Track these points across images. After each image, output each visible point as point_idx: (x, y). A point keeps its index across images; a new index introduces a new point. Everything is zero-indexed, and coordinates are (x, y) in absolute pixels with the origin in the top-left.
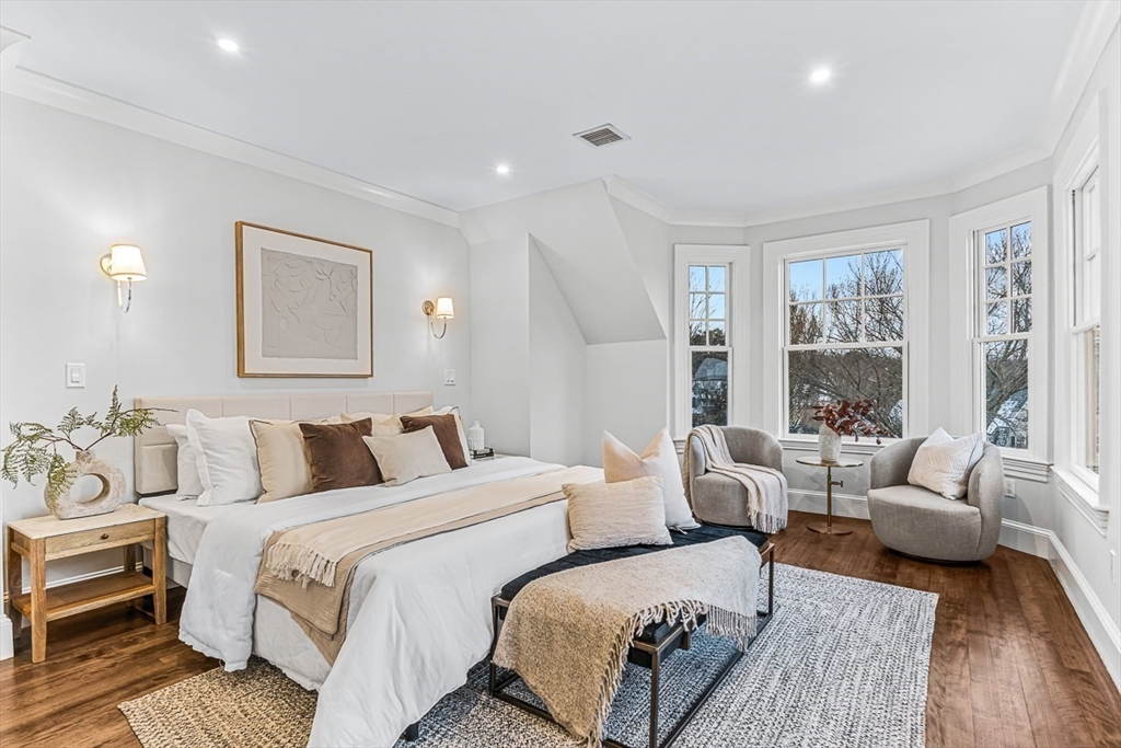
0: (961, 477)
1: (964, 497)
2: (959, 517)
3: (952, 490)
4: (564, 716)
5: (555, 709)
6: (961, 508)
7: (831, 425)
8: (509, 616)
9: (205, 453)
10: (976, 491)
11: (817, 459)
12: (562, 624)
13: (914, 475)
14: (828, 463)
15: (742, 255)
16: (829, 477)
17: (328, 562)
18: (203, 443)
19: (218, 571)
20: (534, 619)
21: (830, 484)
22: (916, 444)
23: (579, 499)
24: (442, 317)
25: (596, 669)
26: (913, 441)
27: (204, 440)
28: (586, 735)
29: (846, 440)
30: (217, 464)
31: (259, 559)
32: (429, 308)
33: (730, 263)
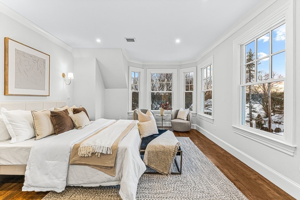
0: (187, 116)
1: (187, 120)
2: (188, 123)
3: (186, 119)
4: (162, 171)
5: (160, 170)
6: (187, 122)
7: (163, 108)
8: (146, 153)
9: (10, 124)
10: (190, 119)
11: (160, 115)
12: (160, 152)
13: (178, 116)
14: (162, 115)
15: (142, 71)
16: (162, 118)
17: (108, 148)
18: (9, 120)
19: (47, 162)
20: (153, 152)
21: (162, 120)
22: (178, 111)
23: (142, 126)
24: (70, 79)
25: (169, 159)
26: (177, 110)
27: (10, 119)
28: (167, 173)
29: (165, 111)
30: (17, 127)
31: (70, 153)
32: (64, 75)
33: (140, 72)
